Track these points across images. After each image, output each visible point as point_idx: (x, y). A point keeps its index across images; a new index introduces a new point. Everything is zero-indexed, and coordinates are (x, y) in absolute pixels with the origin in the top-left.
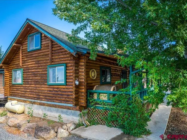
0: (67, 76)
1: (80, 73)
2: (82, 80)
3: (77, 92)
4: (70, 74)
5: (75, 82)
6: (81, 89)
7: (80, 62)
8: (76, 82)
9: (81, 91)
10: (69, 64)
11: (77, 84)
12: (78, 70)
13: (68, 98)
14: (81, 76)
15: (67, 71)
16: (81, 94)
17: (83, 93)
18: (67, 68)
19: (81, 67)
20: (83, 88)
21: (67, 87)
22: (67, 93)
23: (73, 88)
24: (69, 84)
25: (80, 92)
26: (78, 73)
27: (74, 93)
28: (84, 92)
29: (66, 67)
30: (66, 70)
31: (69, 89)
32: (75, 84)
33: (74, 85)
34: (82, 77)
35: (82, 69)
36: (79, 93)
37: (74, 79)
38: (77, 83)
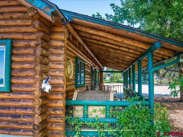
0: (12, 69)
1: (52, 65)
2: (56, 81)
3: (44, 109)
4: (22, 66)
5: (41, 85)
6: (54, 101)
7: (51, 39)
8: (44, 85)
9: (54, 105)
10: (22, 42)
11: (47, 90)
12: (47, 56)
13: (16, 122)
14: (55, 71)
15: (15, 59)
16: (53, 112)
17: (59, 110)
18: (15, 52)
19: (56, 51)
20: (59, 99)
21: (12, 96)
22: (12, 111)
23: (33, 100)
24: (19, 89)
25: (51, 107)
26: (46, 64)
27: (38, 112)
28: (61, 107)
29: (13, 47)
30: (12, 54)
31: (19, 100)
32: (42, 91)
33: (37, 93)
34: (57, 73)
35: (58, 55)
36: (47, 110)
37: (37, 77)
38: (47, 87)
